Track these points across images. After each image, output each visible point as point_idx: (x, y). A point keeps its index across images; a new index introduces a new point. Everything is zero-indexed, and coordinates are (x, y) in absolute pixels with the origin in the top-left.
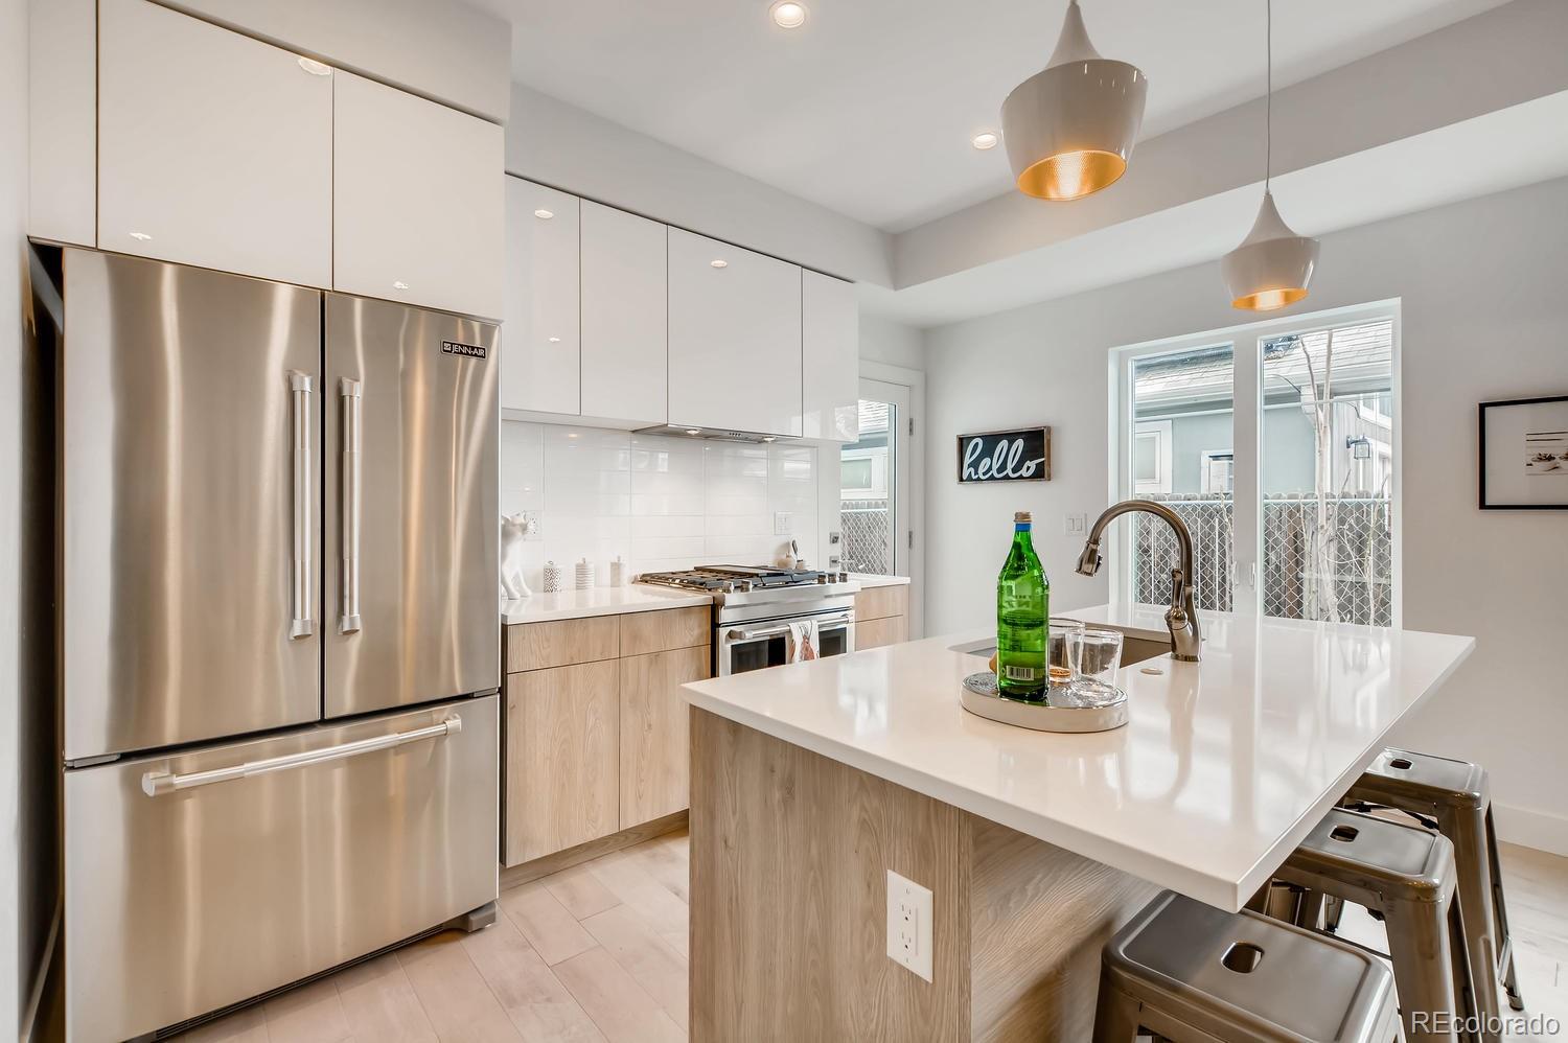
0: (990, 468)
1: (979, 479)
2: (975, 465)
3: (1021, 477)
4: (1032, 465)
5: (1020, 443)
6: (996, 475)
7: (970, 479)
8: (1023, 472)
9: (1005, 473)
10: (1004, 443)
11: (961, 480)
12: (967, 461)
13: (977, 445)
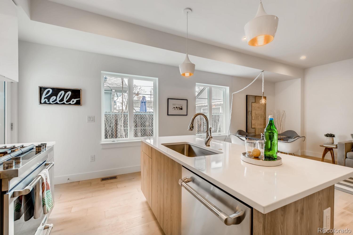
0: (56, 100)
1: (50, 103)
2: (49, 98)
3: (70, 104)
4: (75, 100)
5: (70, 93)
6: (59, 102)
7: (45, 103)
8: (71, 102)
9: (63, 102)
10: (63, 92)
11: (41, 103)
12: (44, 96)
13: (49, 91)
